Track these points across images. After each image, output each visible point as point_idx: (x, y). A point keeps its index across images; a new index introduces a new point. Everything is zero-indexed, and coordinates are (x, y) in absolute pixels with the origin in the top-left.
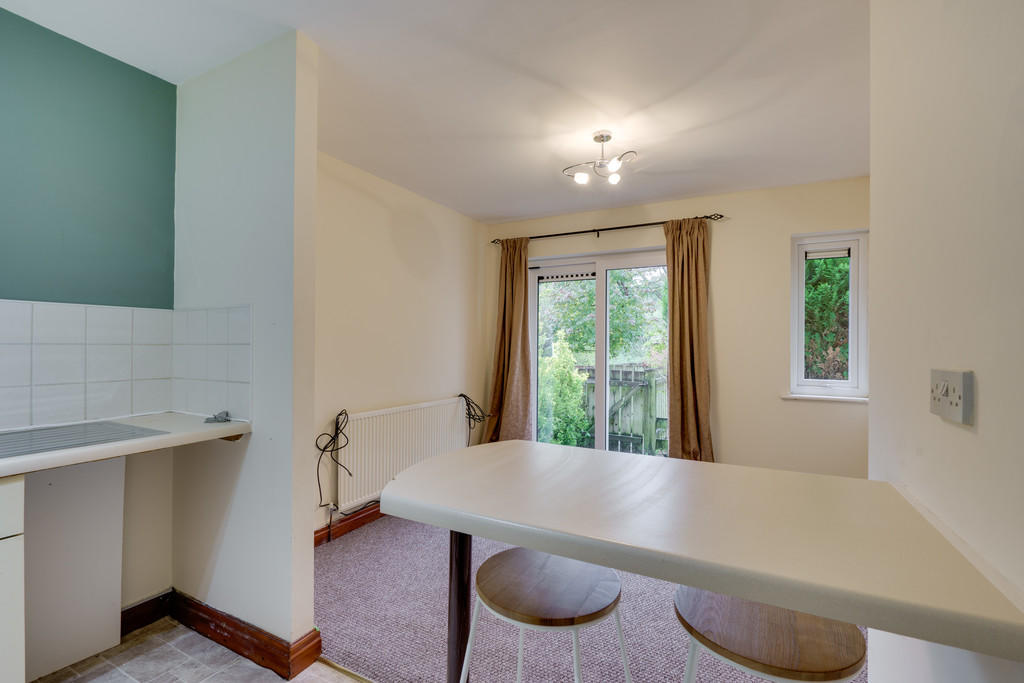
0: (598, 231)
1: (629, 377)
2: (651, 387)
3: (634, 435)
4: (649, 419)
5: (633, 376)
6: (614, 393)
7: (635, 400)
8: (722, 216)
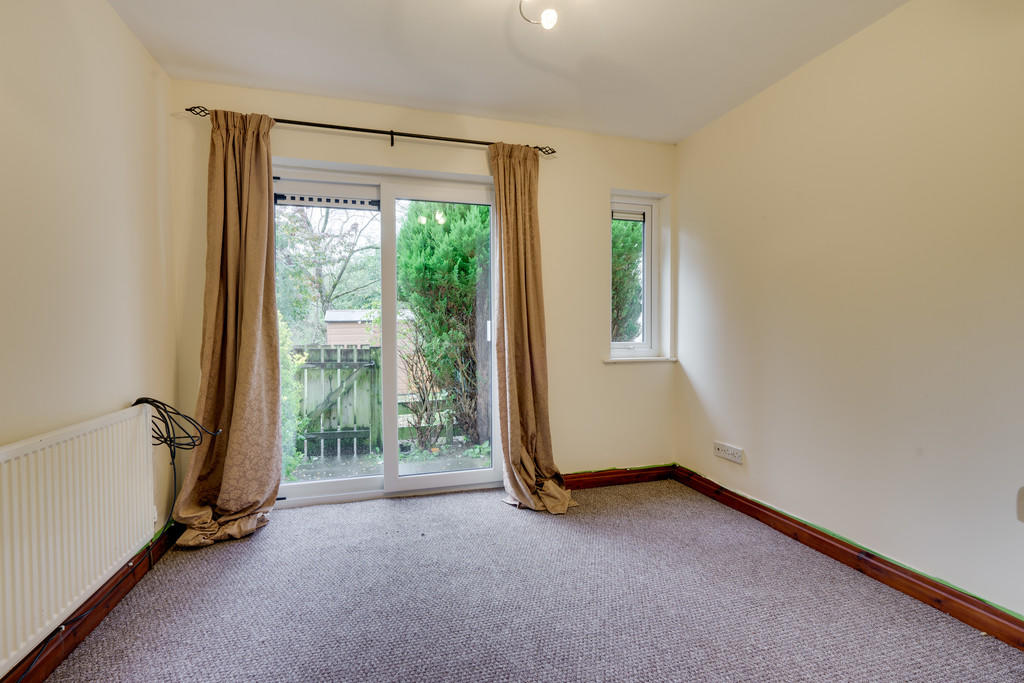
0: (392, 133)
1: (350, 357)
2: (378, 368)
3: (359, 428)
4: (376, 406)
5: (355, 357)
6: (330, 379)
7: (359, 384)
8: (554, 152)
